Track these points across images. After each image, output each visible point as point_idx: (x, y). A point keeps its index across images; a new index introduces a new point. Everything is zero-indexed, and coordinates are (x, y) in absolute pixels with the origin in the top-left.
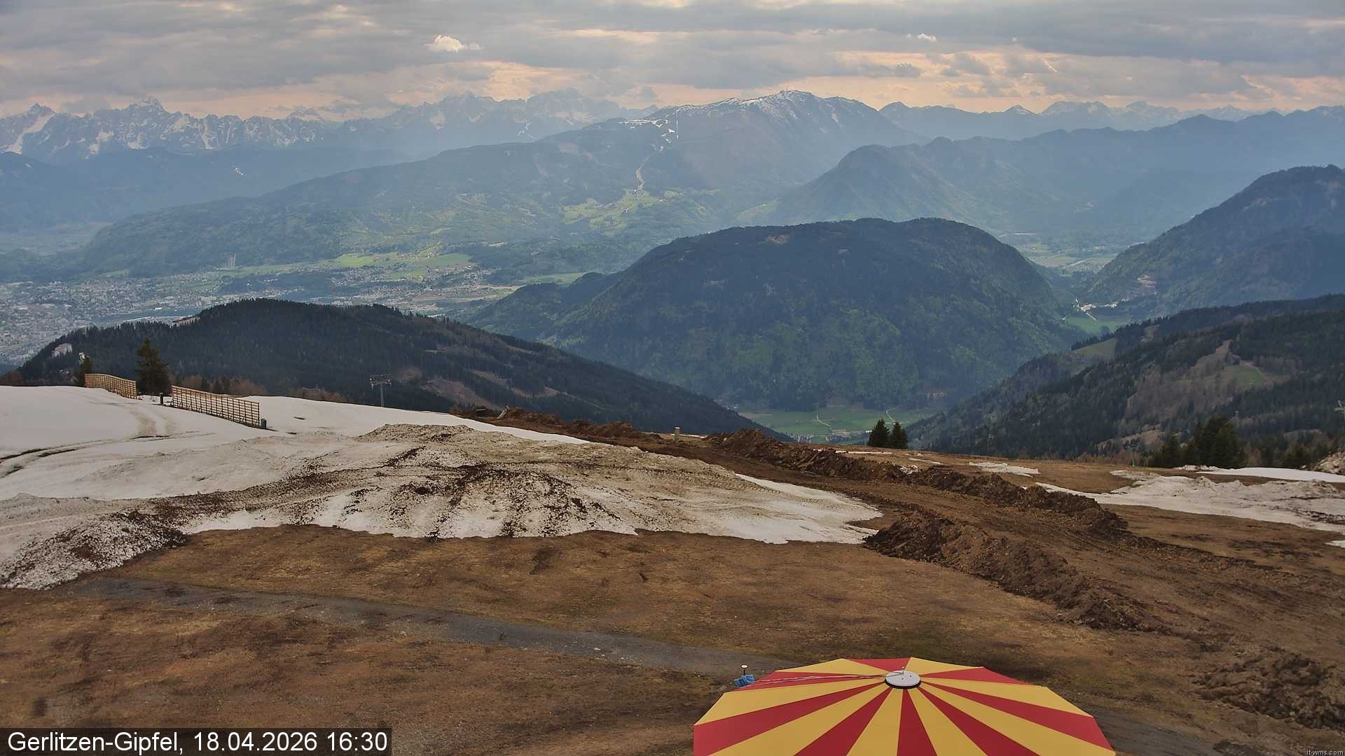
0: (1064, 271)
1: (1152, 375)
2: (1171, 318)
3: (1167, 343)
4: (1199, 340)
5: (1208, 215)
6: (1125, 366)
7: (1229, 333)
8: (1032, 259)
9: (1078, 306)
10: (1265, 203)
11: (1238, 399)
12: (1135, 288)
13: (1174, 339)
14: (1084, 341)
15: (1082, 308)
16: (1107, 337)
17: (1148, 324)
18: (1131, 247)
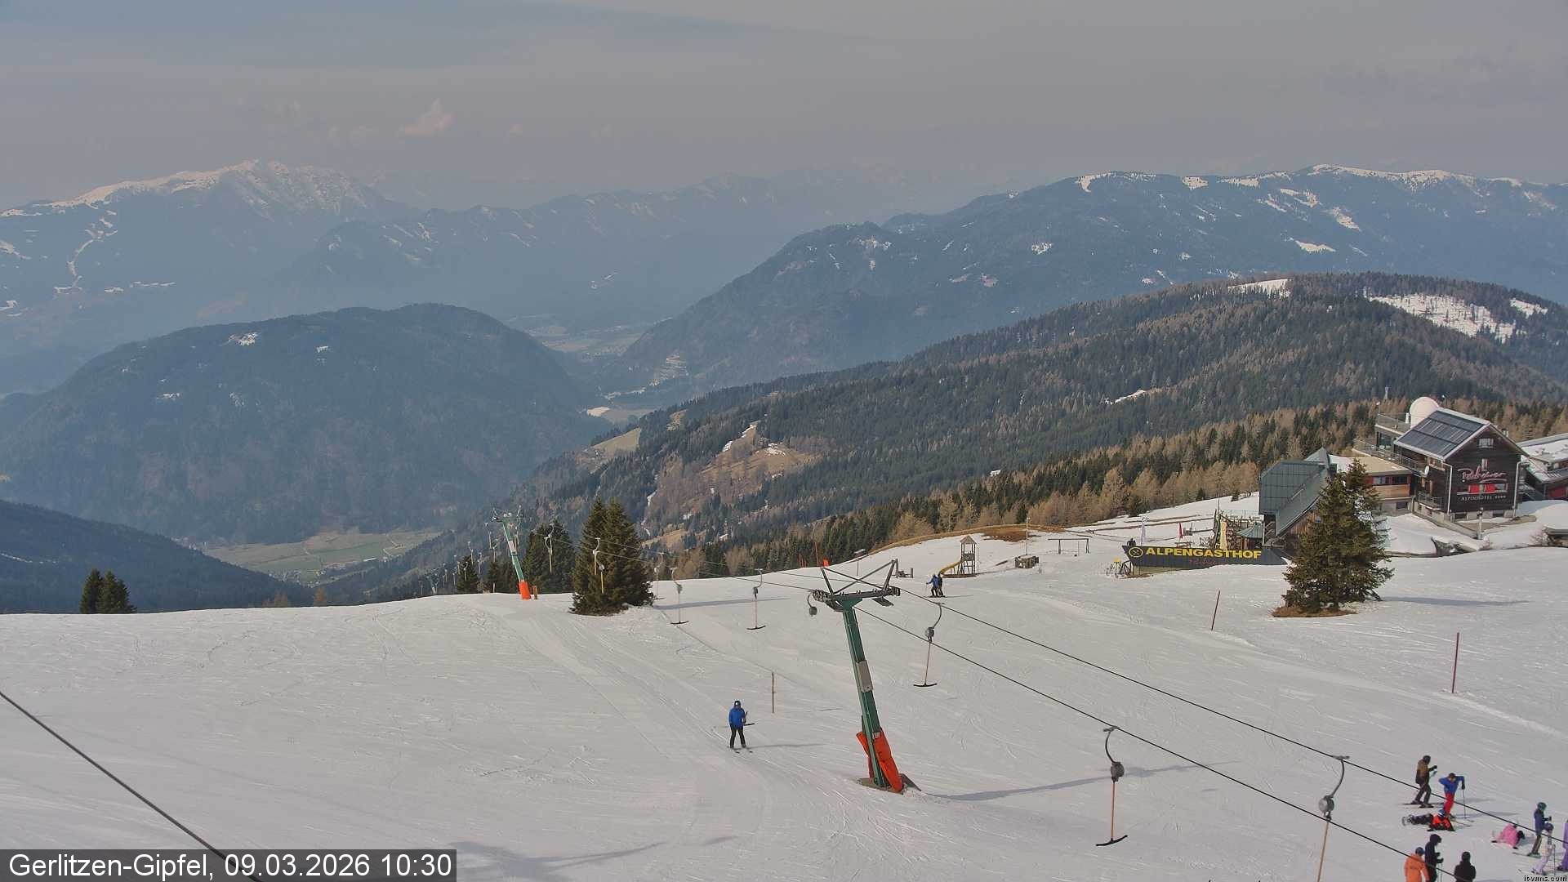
0: (585, 356)
1: (673, 466)
2: (698, 401)
3: (689, 430)
4: (724, 424)
5: (738, 284)
6: (645, 459)
7: (756, 414)
8: (547, 344)
9: (601, 395)
10: (800, 267)
11: (767, 485)
12: (664, 371)
13: (698, 425)
14: (604, 435)
15: (606, 397)
16: (630, 428)
17: (675, 409)
18: (657, 324)
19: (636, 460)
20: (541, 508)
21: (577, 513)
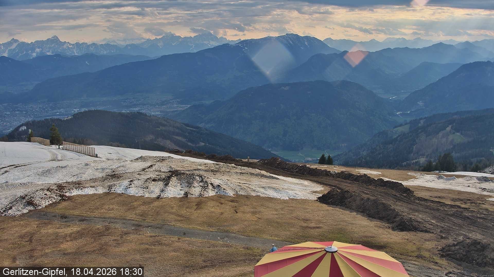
0: (390, 100)
1: (423, 138)
2: (430, 117)
3: (428, 126)
4: (440, 125)
6: (413, 134)
7: (451, 122)
10: (464, 75)
11: (454, 147)
12: (417, 106)
13: (431, 125)
14: (397, 125)
15: (397, 113)
16: (406, 124)
17: (421, 119)
18: (415, 91)
19: (410, 134)
20: (378, 147)
21: (390, 150)
